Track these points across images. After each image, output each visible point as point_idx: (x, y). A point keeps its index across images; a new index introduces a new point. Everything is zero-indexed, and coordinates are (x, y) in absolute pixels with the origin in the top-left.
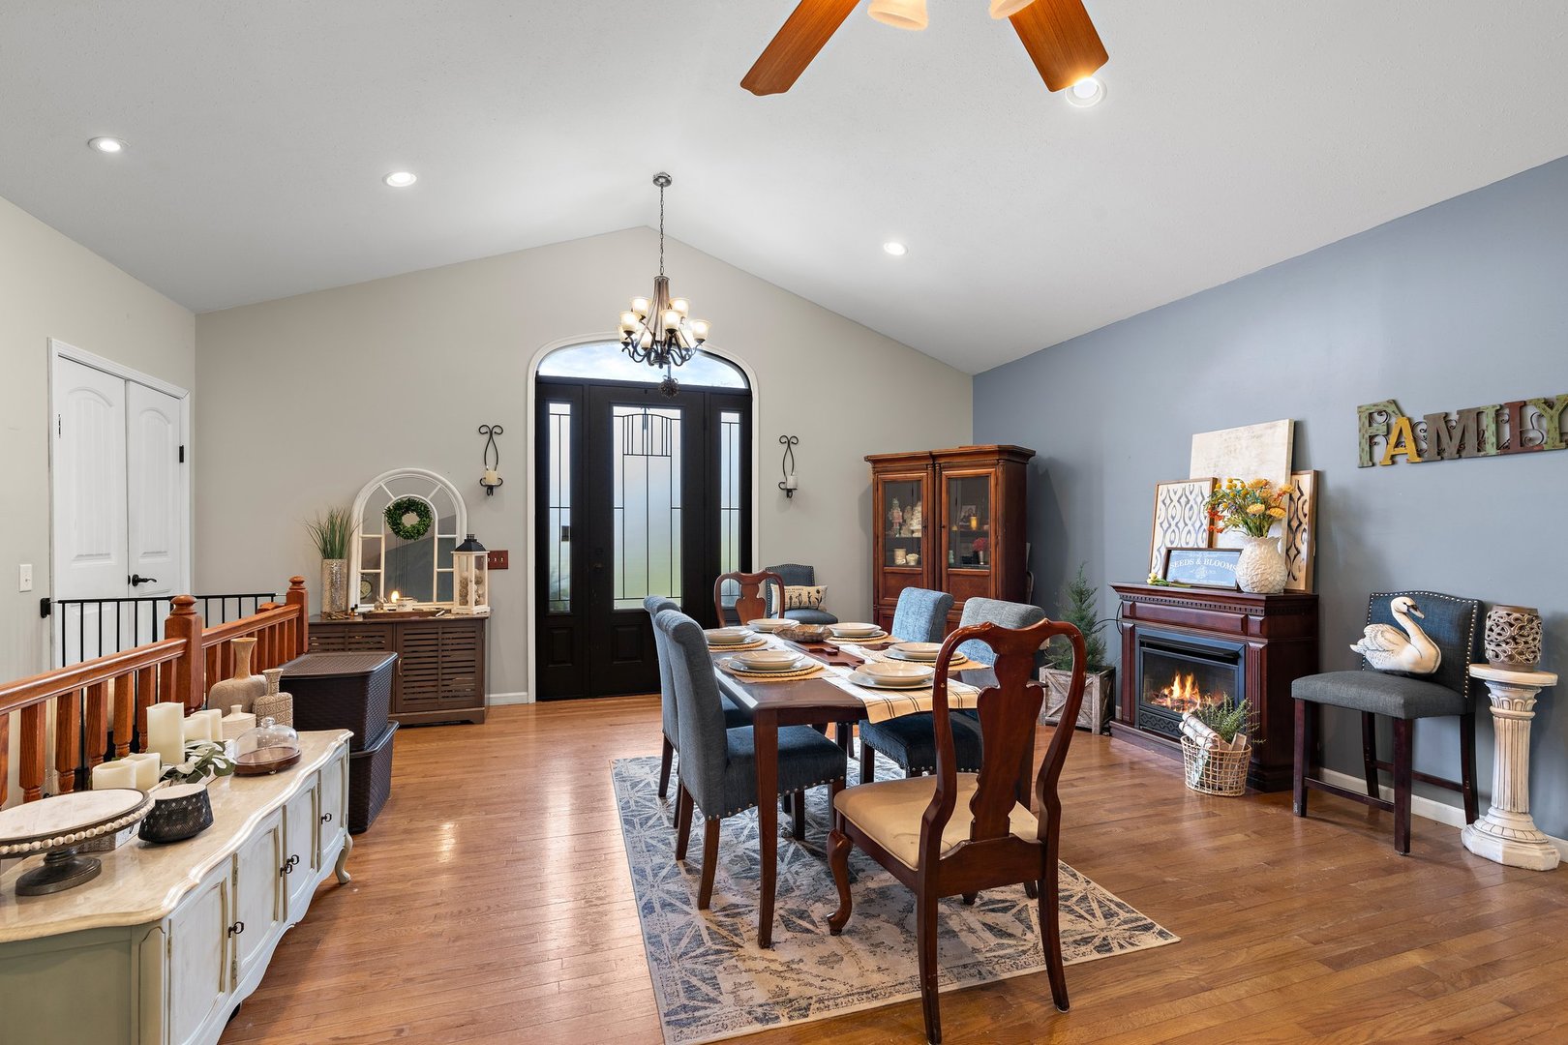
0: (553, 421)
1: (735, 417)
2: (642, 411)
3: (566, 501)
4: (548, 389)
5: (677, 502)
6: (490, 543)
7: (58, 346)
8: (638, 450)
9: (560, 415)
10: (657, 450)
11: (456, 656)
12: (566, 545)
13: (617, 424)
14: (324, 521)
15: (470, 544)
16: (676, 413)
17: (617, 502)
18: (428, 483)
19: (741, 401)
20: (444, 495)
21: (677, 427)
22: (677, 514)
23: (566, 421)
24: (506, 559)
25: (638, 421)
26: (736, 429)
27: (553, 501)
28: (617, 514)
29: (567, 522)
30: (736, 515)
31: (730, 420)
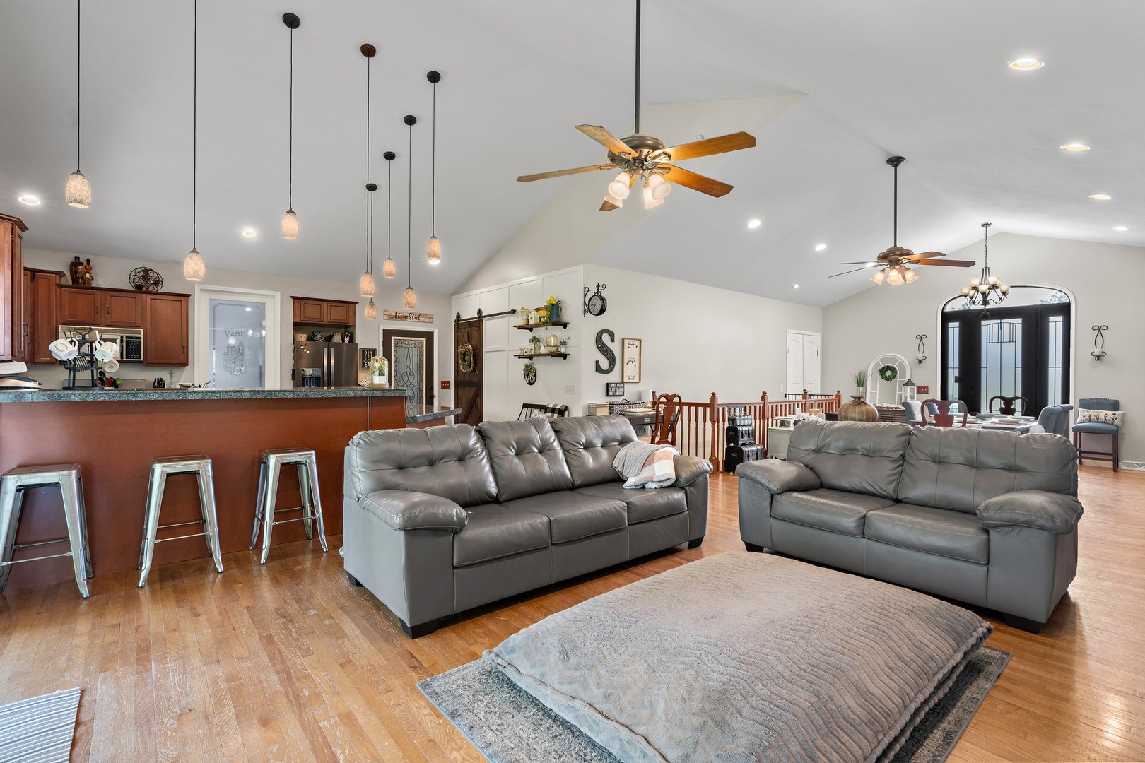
0: (950, 331)
1: (1060, 318)
2: (999, 321)
3: (957, 365)
4: (947, 318)
5: (1019, 364)
6: (919, 382)
7: (788, 331)
8: (995, 339)
9: (954, 328)
10: (1007, 339)
12: (957, 385)
13: (984, 329)
14: (857, 374)
15: (909, 383)
16: (1020, 320)
17: (983, 364)
18: (895, 360)
19: (1064, 310)
20: (902, 365)
21: (1019, 328)
22: (1019, 371)
23: (957, 331)
24: (927, 390)
25: (996, 327)
26: (1060, 326)
27: (950, 365)
28: (983, 371)
29: (957, 374)
30: (1059, 371)
31: (1055, 324)
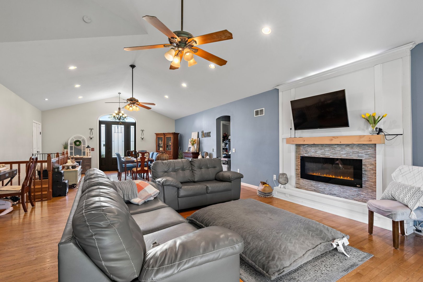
0: (102, 128)
1: (133, 127)
2: (117, 126)
3: (104, 140)
4: (101, 123)
5: (123, 140)
6: (91, 147)
7: (34, 121)
8: (116, 132)
9: (103, 127)
10: (120, 132)
11: (86, 164)
12: (104, 147)
13: (113, 128)
14: (64, 143)
15: (88, 147)
16: (123, 126)
17: (113, 140)
18: (81, 138)
19: (134, 124)
20: (84, 140)
21: (123, 128)
22: (123, 142)
24: (94, 149)
25: (117, 127)
26: (133, 129)
27: (102, 140)
28: (113, 142)
29: (104, 143)
30: (133, 142)
31: (132, 128)
